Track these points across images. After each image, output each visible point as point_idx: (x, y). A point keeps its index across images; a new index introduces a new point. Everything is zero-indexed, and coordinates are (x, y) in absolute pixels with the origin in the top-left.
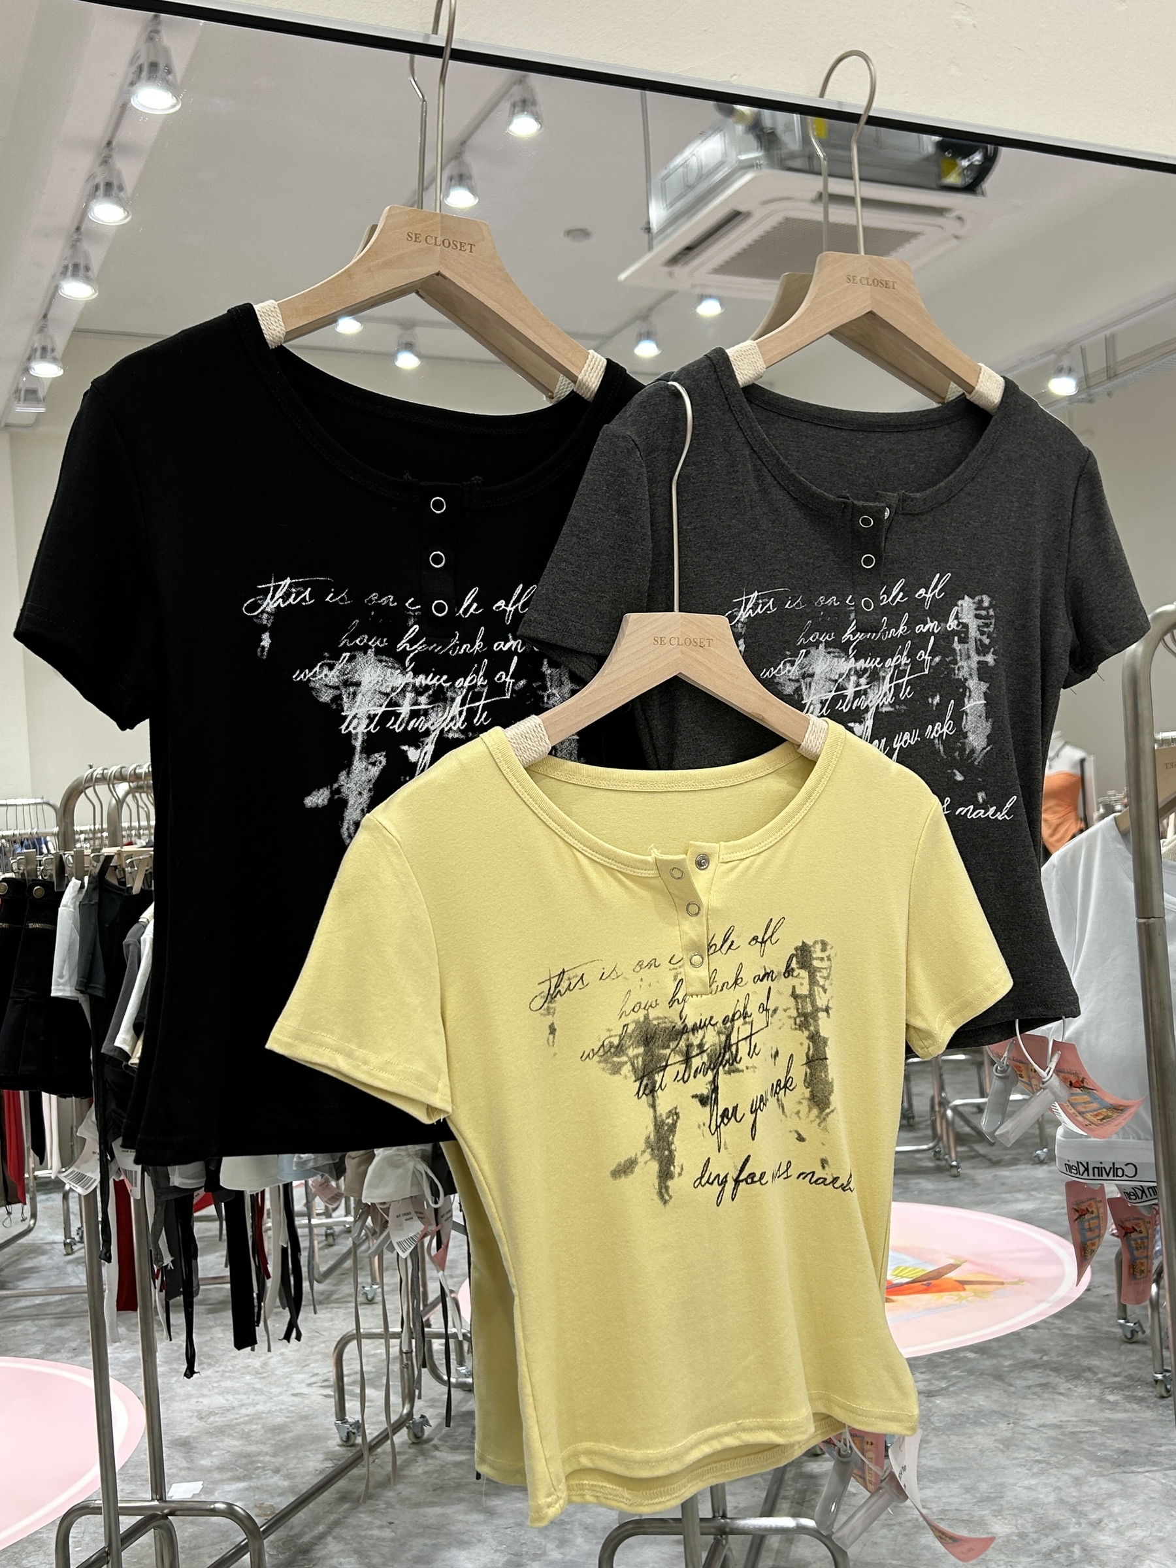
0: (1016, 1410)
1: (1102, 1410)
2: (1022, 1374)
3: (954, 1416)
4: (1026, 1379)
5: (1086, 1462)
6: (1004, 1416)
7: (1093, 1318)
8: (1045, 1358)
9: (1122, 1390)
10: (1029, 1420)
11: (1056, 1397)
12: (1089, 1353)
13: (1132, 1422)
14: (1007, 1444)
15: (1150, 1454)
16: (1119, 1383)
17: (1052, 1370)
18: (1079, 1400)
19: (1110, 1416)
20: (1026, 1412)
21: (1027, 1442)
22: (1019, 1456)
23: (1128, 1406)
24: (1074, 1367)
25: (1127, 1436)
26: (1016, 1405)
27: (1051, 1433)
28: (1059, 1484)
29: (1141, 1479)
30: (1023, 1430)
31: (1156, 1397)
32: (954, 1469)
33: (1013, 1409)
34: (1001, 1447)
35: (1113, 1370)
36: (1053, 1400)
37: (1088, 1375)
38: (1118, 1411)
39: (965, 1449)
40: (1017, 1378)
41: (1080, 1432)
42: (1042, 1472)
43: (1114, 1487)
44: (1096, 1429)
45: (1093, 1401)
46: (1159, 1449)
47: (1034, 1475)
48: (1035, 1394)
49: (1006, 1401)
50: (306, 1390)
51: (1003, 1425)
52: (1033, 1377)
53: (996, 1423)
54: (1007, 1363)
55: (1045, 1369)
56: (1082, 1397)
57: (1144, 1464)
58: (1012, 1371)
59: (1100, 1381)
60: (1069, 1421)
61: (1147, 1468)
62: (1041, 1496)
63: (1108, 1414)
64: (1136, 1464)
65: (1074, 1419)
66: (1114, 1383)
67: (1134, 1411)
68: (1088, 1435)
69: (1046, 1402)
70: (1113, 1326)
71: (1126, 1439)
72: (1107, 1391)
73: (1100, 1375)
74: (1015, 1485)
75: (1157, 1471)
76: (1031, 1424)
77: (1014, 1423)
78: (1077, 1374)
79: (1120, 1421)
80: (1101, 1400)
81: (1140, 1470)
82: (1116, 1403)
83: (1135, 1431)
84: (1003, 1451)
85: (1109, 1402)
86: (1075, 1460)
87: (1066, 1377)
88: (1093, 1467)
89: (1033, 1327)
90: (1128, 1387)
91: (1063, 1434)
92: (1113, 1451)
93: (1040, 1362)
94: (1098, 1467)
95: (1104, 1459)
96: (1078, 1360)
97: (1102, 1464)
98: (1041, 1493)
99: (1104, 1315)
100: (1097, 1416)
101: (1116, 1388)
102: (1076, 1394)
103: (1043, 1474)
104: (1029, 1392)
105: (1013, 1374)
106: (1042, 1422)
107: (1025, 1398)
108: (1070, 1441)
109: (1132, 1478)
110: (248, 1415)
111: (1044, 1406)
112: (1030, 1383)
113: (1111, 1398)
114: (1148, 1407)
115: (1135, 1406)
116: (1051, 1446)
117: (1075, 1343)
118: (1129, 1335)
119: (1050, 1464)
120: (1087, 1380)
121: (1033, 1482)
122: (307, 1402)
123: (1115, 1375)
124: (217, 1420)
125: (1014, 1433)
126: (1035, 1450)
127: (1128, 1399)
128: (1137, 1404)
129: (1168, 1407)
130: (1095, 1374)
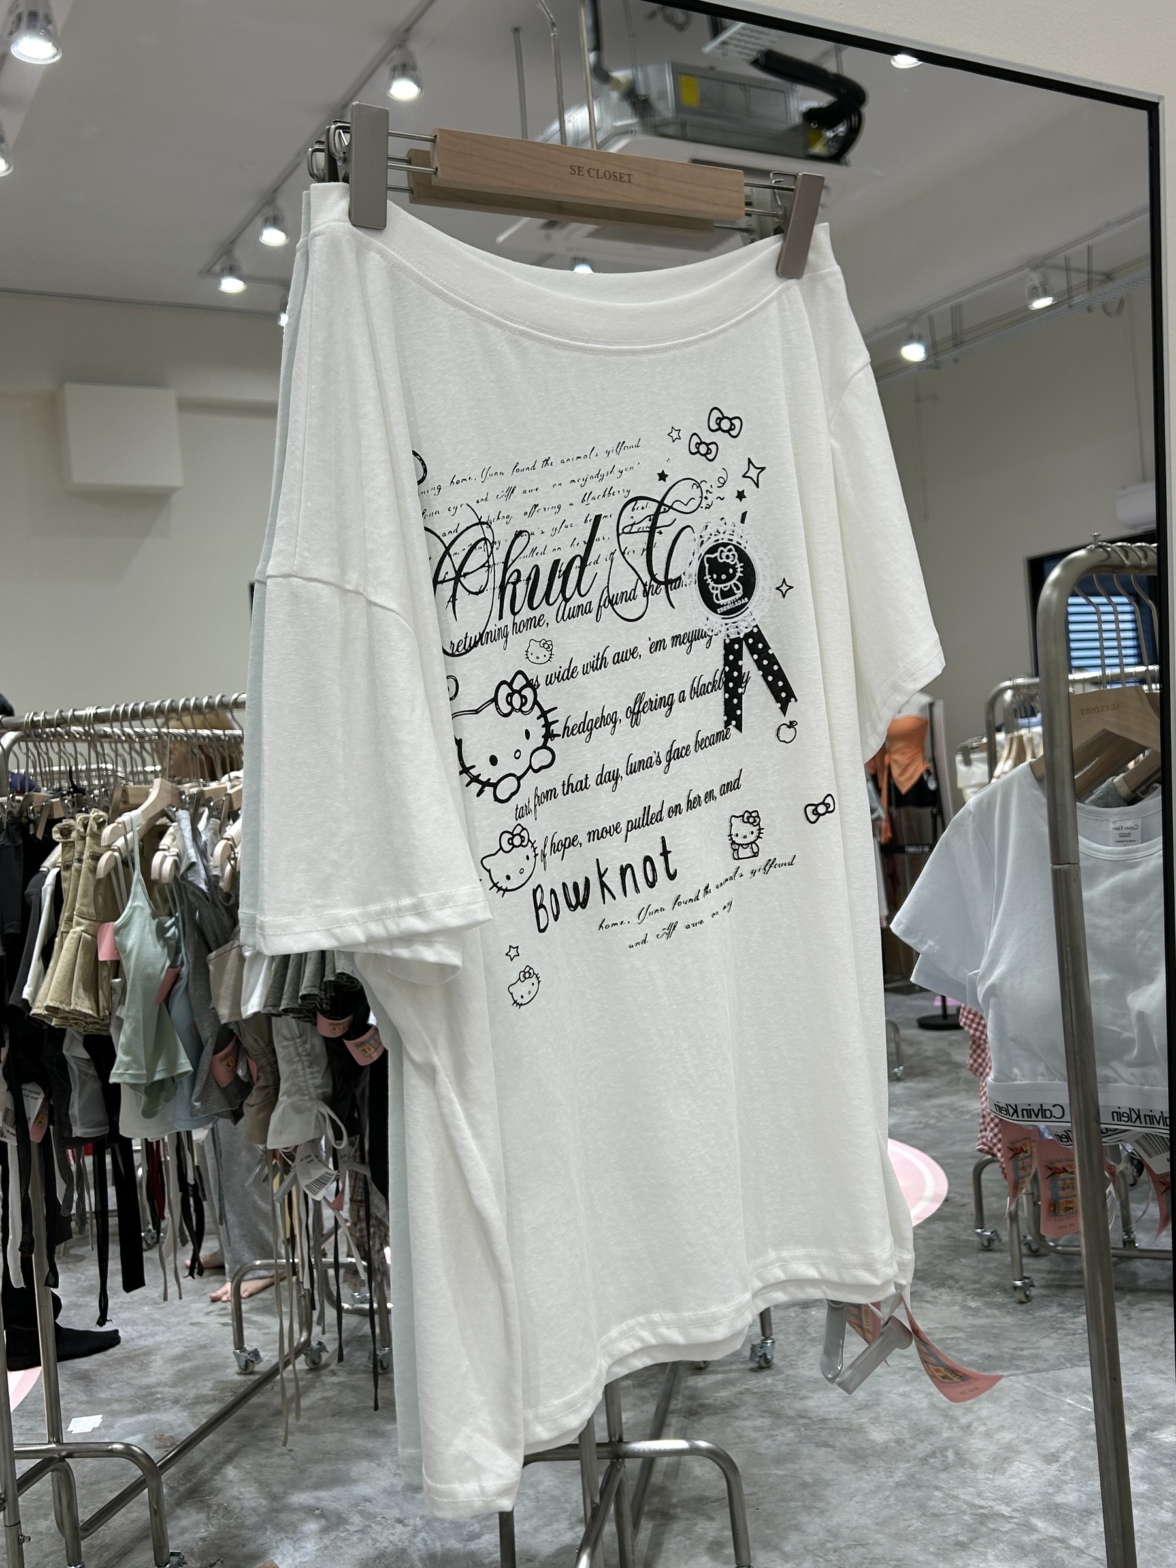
1: (965, 1316)
7: (953, 1228)
9: (982, 1296)
12: (950, 1262)
13: (994, 1327)
16: (979, 1289)
17: (919, 1278)
18: (945, 1308)
19: (973, 1322)
23: (989, 1312)
24: (939, 1276)
29: (1006, 1382)
31: (1015, 1302)
35: (973, 1278)
37: (951, 1282)
38: (980, 1317)
44: (961, 1335)
45: (956, 1308)
47: (907, 1383)
50: (203, 1319)
56: (946, 1305)
57: (1009, 1368)
59: (961, 1288)
60: (936, 1329)
61: (1012, 1372)
62: (914, 1402)
63: (971, 1320)
64: (1002, 1368)
65: (941, 1326)
66: (974, 1289)
67: (994, 1316)
68: (954, 1341)
70: (970, 1235)
71: (989, 1344)
72: (969, 1298)
73: (961, 1283)
74: (890, 1392)
75: (1021, 1374)
78: (943, 1282)
79: (983, 1326)
80: (965, 1307)
82: (977, 1310)
83: (996, 1336)
85: (970, 1308)
87: (932, 1285)
90: (988, 1294)
96: (941, 1269)
98: (913, 1399)
99: (962, 1225)
100: (960, 1322)
101: (977, 1295)
102: (941, 1302)
110: (146, 1346)
113: (973, 1304)
114: (1008, 1312)
115: (996, 1312)
117: (938, 1252)
118: (986, 1244)
120: (950, 1287)
122: (205, 1331)
123: (975, 1282)
127: (989, 1305)
128: (998, 1309)
129: (1027, 1312)
130: (957, 1281)
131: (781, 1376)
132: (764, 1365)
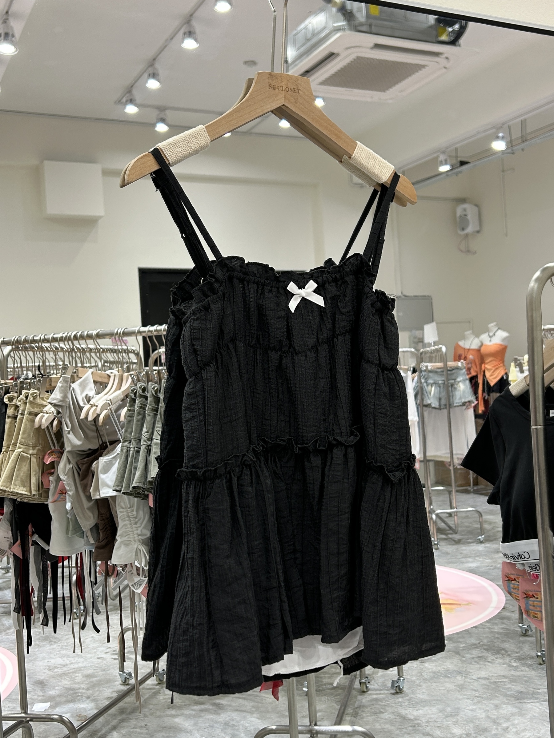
0: (466, 670)
1: (510, 670)
2: (470, 651)
3: (434, 673)
4: (471, 654)
5: (501, 697)
6: (460, 673)
7: (506, 623)
8: (481, 643)
9: (520, 660)
10: (472, 675)
11: (487, 663)
12: (503, 641)
13: (525, 677)
14: (461, 687)
15: (534, 693)
16: (519, 656)
17: (485, 649)
18: (498, 665)
19: (514, 674)
20: (471, 671)
21: (471, 686)
22: (467, 694)
23: (523, 668)
24: (496, 648)
25: (522, 684)
26: (466, 667)
27: (484, 682)
28: (488, 708)
29: (529, 706)
30: (469, 680)
31: (537, 664)
32: (434, 700)
33: (464, 670)
34: (458, 689)
35: (516, 650)
36: (485, 665)
37: (503, 652)
38: (518, 671)
39: (439, 689)
40: (467, 653)
41: (498, 682)
42: (479, 702)
43: (515, 710)
44: (507, 680)
45: (505, 666)
46: (538, 691)
47: (474, 704)
48: (476, 661)
49: (461, 665)
50: (104, 656)
51: (459, 678)
52: (476, 653)
53: (455, 677)
54: (462, 645)
55: (481, 649)
56: (500, 664)
57: (530, 699)
58: (464, 650)
59: (509, 655)
60: (493, 676)
61: (532, 701)
62: (478, 715)
63: (513, 672)
64: (527, 698)
65: (496, 675)
66: (516, 656)
67: (526, 671)
68: (502, 683)
69: (481, 666)
70: (516, 627)
71: (522, 686)
72: (513, 661)
73: (509, 653)
74: (464, 709)
75: (537, 702)
76: (473, 677)
77: (465, 677)
78: (498, 651)
79: (519, 676)
80: (510, 666)
81: (528, 702)
82: (517, 667)
83: (526, 681)
84: (459, 691)
85: (513, 666)
86: (496, 696)
87: (492, 653)
88: (505, 700)
89: (475, 627)
90: (524, 659)
91: (490, 683)
92: (515, 691)
93: (479, 645)
94: (507, 700)
95: (510, 696)
96: (498, 645)
97: (509, 698)
98: (478, 713)
99: (511, 621)
100: (507, 673)
101: (517, 659)
102: (497, 662)
103: (479, 703)
104: (473, 660)
105: (464, 652)
106: (479, 677)
107: (471, 664)
108: (493, 686)
109: (525, 706)
110: (74, 669)
111: (480, 668)
112: (473, 656)
113: (515, 664)
114: (533, 669)
115: (527, 669)
116: (484, 689)
117: (497, 636)
118: (524, 632)
119: (482, 698)
120: (502, 655)
121: (474, 707)
122: (104, 662)
123: (517, 653)
124: (58, 671)
125: (465, 682)
126: (475, 690)
127: (523, 665)
128: (528, 667)
129: (543, 669)
130: (507, 652)
131: (407, 698)
132: (398, 691)
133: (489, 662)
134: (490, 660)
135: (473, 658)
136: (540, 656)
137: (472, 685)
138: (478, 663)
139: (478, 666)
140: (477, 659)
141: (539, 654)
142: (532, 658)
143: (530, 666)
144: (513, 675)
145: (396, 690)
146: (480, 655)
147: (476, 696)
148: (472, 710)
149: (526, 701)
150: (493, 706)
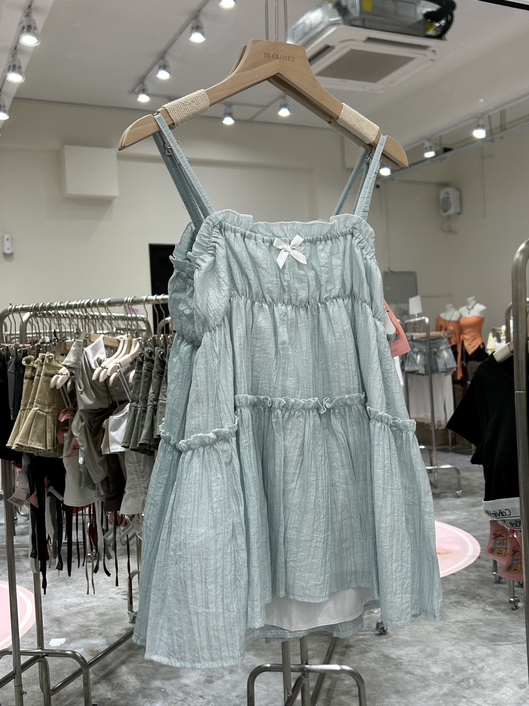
0: (445, 614)
1: (484, 615)
2: (448, 596)
4: (450, 599)
5: (477, 639)
7: (481, 571)
8: (459, 589)
9: (494, 605)
10: (451, 618)
12: (479, 588)
14: (440, 630)
15: (507, 636)
16: (493, 602)
17: (462, 595)
18: (474, 610)
19: (489, 617)
20: (449, 614)
22: (446, 635)
23: (497, 613)
24: (472, 594)
25: (497, 627)
26: (445, 611)
27: (461, 625)
28: (464, 649)
29: (502, 648)
30: (448, 623)
31: (510, 609)
32: (415, 641)
34: (437, 631)
35: (490, 596)
36: (462, 609)
37: (478, 597)
38: (492, 615)
39: (420, 631)
40: (446, 598)
41: (474, 625)
42: (456, 643)
43: (489, 651)
44: (481, 623)
45: (480, 610)
46: (511, 634)
47: (453, 645)
48: (454, 606)
50: (115, 596)
52: (454, 598)
55: (458, 595)
56: (475, 609)
57: (504, 641)
59: (484, 601)
60: (469, 620)
61: (505, 643)
63: (487, 617)
64: (500, 641)
65: (472, 619)
66: (491, 602)
67: (499, 615)
68: (478, 626)
69: (459, 610)
70: (490, 575)
71: (496, 629)
72: (487, 606)
73: (484, 598)
74: (443, 649)
75: (510, 644)
76: (452, 620)
77: (444, 620)
78: (474, 597)
79: (493, 620)
80: (484, 610)
81: (502, 644)
82: (491, 612)
83: (500, 625)
84: (438, 633)
85: (488, 611)
86: (472, 638)
87: (468, 598)
88: (480, 642)
89: (453, 574)
90: (498, 604)
91: (467, 626)
92: (489, 634)
93: (456, 591)
94: (483, 642)
95: (486, 638)
96: (474, 591)
97: (484, 640)
98: (456, 654)
99: (486, 570)
100: (482, 617)
101: (491, 604)
102: (472, 607)
104: (451, 605)
106: (456, 620)
107: (449, 608)
108: (469, 629)
109: (498, 647)
110: (88, 607)
111: (458, 612)
112: (451, 601)
113: (489, 609)
114: (506, 614)
115: (501, 613)
116: (461, 631)
117: (473, 582)
118: (498, 580)
119: (460, 640)
120: (478, 600)
121: (452, 648)
122: (115, 602)
123: (491, 598)
124: (74, 609)
125: (443, 625)
126: (453, 633)
127: (497, 610)
129: (516, 614)
130: (482, 597)
131: (390, 639)
132: (382, 632)
133: (465, 606)
134: (466, 605)
135: (451, 603)
136: (513, 602)
137: (450, 628)
138: (456, 607)
139: (455, 610)
140: (455, 604)
141: (512, 599)
142: (505, 603)
143: (503, 611)
144: (487, 619)
145: (380, 631)
146: (458, 600)
147: (454, 638)
148: (450, 651)
149: (499, 643)
150: (469, 648)
